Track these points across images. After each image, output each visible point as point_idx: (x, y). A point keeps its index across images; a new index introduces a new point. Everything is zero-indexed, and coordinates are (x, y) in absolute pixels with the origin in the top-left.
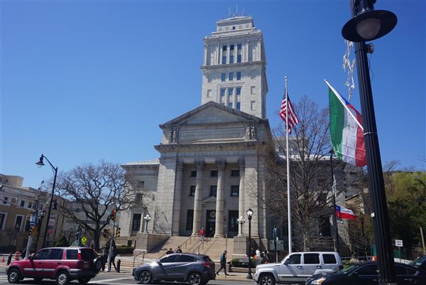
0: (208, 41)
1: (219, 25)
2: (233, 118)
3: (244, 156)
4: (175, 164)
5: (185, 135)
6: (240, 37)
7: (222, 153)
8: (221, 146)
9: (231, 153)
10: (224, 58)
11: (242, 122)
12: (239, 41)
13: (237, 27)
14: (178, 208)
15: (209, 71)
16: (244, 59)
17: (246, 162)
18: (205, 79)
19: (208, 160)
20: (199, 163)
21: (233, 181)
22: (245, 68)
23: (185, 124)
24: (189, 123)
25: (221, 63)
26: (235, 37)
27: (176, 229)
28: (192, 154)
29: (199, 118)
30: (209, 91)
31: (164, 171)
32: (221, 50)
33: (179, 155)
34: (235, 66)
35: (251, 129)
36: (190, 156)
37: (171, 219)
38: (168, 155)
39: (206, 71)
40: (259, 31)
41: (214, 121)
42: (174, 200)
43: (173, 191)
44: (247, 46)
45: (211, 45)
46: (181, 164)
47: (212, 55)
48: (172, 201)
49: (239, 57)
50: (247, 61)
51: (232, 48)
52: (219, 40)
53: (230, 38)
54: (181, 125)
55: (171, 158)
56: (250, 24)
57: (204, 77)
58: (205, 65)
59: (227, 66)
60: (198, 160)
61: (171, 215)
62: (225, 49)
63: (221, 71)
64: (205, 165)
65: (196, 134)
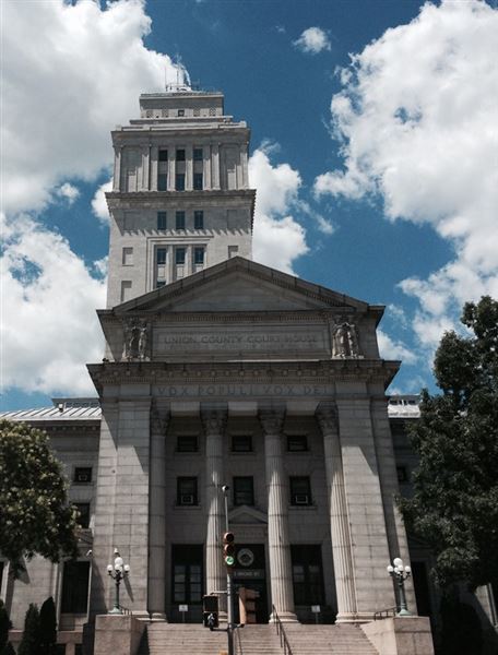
1: (146, 103)
3: (335, 396)
4: (146, 415)
6: (201, 133)
7: (272, 389)
8: (271, 370)
9: (298, 389)
10: (162, 178)
12: (199, 141)
13: (189, 113)
14: (159, 539)
15: (126, 205)
16: (210, 183)
19: (237, 407)
20: (215, 412)
21: (300, 466)
22: (214, 203)
25: (154, 188)
26: (188, 133)
27: (159, 602)
28: (193, 390)
30: (127, 251)
32: (155, 164)
33: (156, 391)
34: (190, 196)
35: (346, 329)
36: (185, 396)
38: (126, 390)
39: (119, 204)
40: (243, 124)
41: (244, 307)
42: (150, 515)
43: (145, 490)
44: (216, 158)
45: (131, 145)
46: (163, 415)
48: (145, 520)
49: (198, 179)
50: (217, 187)
51: (181, 156)
52: (149, 136)
53: (177, 133)
55: (135, 399)
56: (220, 110)
58: (116, 190)
59: (168, 197)
60: (208, 406)
61: (144, 562)
62: (163, 157)
63: (159, 205)
64: (227, 420)
65: (199, 338)
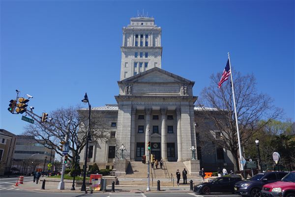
0: (126, 30)
1: (132, 21)
2: (171, 79)
3: (180, 105)
4: (131, 109)
5: (137, 89)
6: (148, 30)
7: (164, 103)
8: (164, 98)
9: (171, 103)
10: (136, 43)
11: (178, 83)
12: (147, 32)
13: (144, 24)
14: (133, 141)
15: (126, 50)
16: (150, 45)
17: (182, 110)
18: (123, 55)
19: (154, 108)
21: (171, 123)
22: (151, 50)
23: (137, 82)
24: (139, 81)
25: (134, 45)
26: (144, 30)
27: (133, 156)
28: (143, 103)
29: (146, 78)
30: (126, 63)
31: (122, 114)
32: (135, 37)
33: (133, 103)
34: (144, 48)
35: (184, 87)
36: (141, 105)
37: (129, 149)
38: (125, 103)
39: (124, 50)
40: (160, 28)
41: (157, 81)
42: (131, 135)
43: (130, 129)
44: (152, 36)
45: (128, 33)
46: (135, 109)
47: (128, 40)
48: (130, 136)
49: (147, 43)
50: (152, 46)
51: (142, 36)
52: (133, 30)
53: (141, 30)
54: (134, 82)
55: (127, 105)
56: (153, 23)
57: (123, 53)
58: (123, 46)
59: (138, 48)
60: (147, 108)
61: (129, 146)
62: (137, 36)
63: (135, 50)
64: (152, 111)
65: (145, 89)
